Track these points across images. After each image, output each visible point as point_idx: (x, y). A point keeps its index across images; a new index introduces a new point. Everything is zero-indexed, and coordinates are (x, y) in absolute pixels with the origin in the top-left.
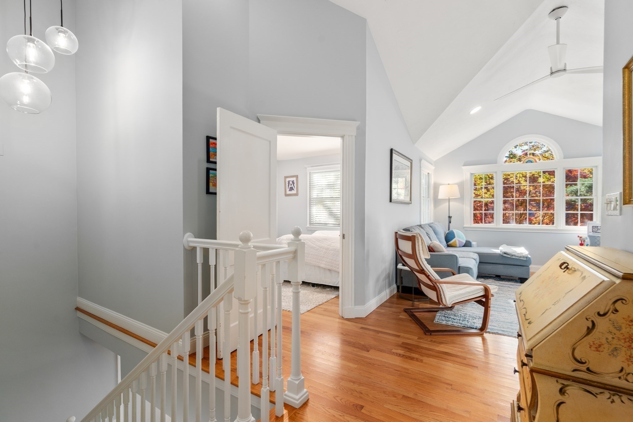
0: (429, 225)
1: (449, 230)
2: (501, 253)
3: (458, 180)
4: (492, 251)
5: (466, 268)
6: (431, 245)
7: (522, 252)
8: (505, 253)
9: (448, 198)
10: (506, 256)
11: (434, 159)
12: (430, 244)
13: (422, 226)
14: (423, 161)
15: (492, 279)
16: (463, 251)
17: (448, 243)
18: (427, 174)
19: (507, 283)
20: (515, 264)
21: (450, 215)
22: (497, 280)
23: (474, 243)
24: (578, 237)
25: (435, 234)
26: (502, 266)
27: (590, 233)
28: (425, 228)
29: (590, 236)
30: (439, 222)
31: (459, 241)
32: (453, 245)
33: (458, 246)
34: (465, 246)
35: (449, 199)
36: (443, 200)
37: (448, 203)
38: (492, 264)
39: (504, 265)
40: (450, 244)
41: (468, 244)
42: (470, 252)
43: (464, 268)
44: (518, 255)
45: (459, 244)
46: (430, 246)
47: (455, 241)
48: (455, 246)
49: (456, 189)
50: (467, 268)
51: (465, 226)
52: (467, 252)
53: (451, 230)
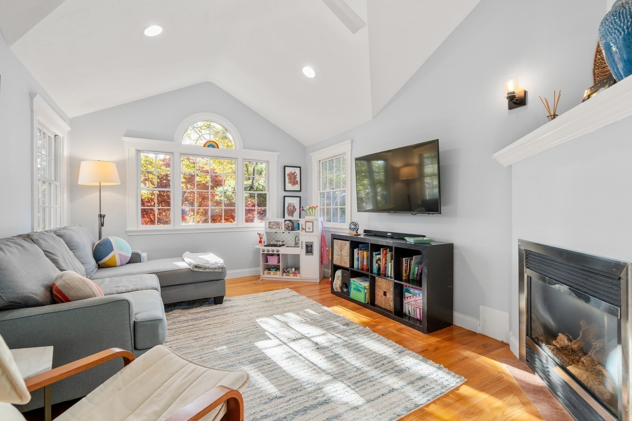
0: (55, 232)
1: (100, 238)
2: (191, 267)
3: (115, 157)
4: (175, 265)
5: (150, 323)
6: (58, 284)
7: (217, 261)
8: (196, 267)
9: (98, 184)
10: (198, 270)
11: (71, 115)
12: (56, 279)
13: (35, 237)
14: (37, 99)
15: (178, 309)
16: (131, 274)
17: (100, 262)
18: (53, 137)
19: (199, 310)
20: (210, 279)
21: (102, 213)
22: (185, 309)
23: (144, 255)
24: (258, 234)
25: (71, 250)
26: (192, 286)
27: (267, 229)
28: (41, 241)
29: (267, 233)
30: (80, 226)
31: (120, 255)
32: (110, 263)
33: (118, 263)
34: (131, 262)
35: (100, 188)
36: (88, 189)
37: (98, 193)
38: (178, 286)
39: (194, 284)
40: (103, 263)
41: (135, 259)
42: (144, 273)
43: (147, 323)
44: (211, 267)
45: (120, 260)
46: (54, 284)
47: (114, 256)
48: (113, 264)
49: (114, 170)
50: (153, 322)
51: (128, 229)
52: (137, 274)
53: (103, 238)
